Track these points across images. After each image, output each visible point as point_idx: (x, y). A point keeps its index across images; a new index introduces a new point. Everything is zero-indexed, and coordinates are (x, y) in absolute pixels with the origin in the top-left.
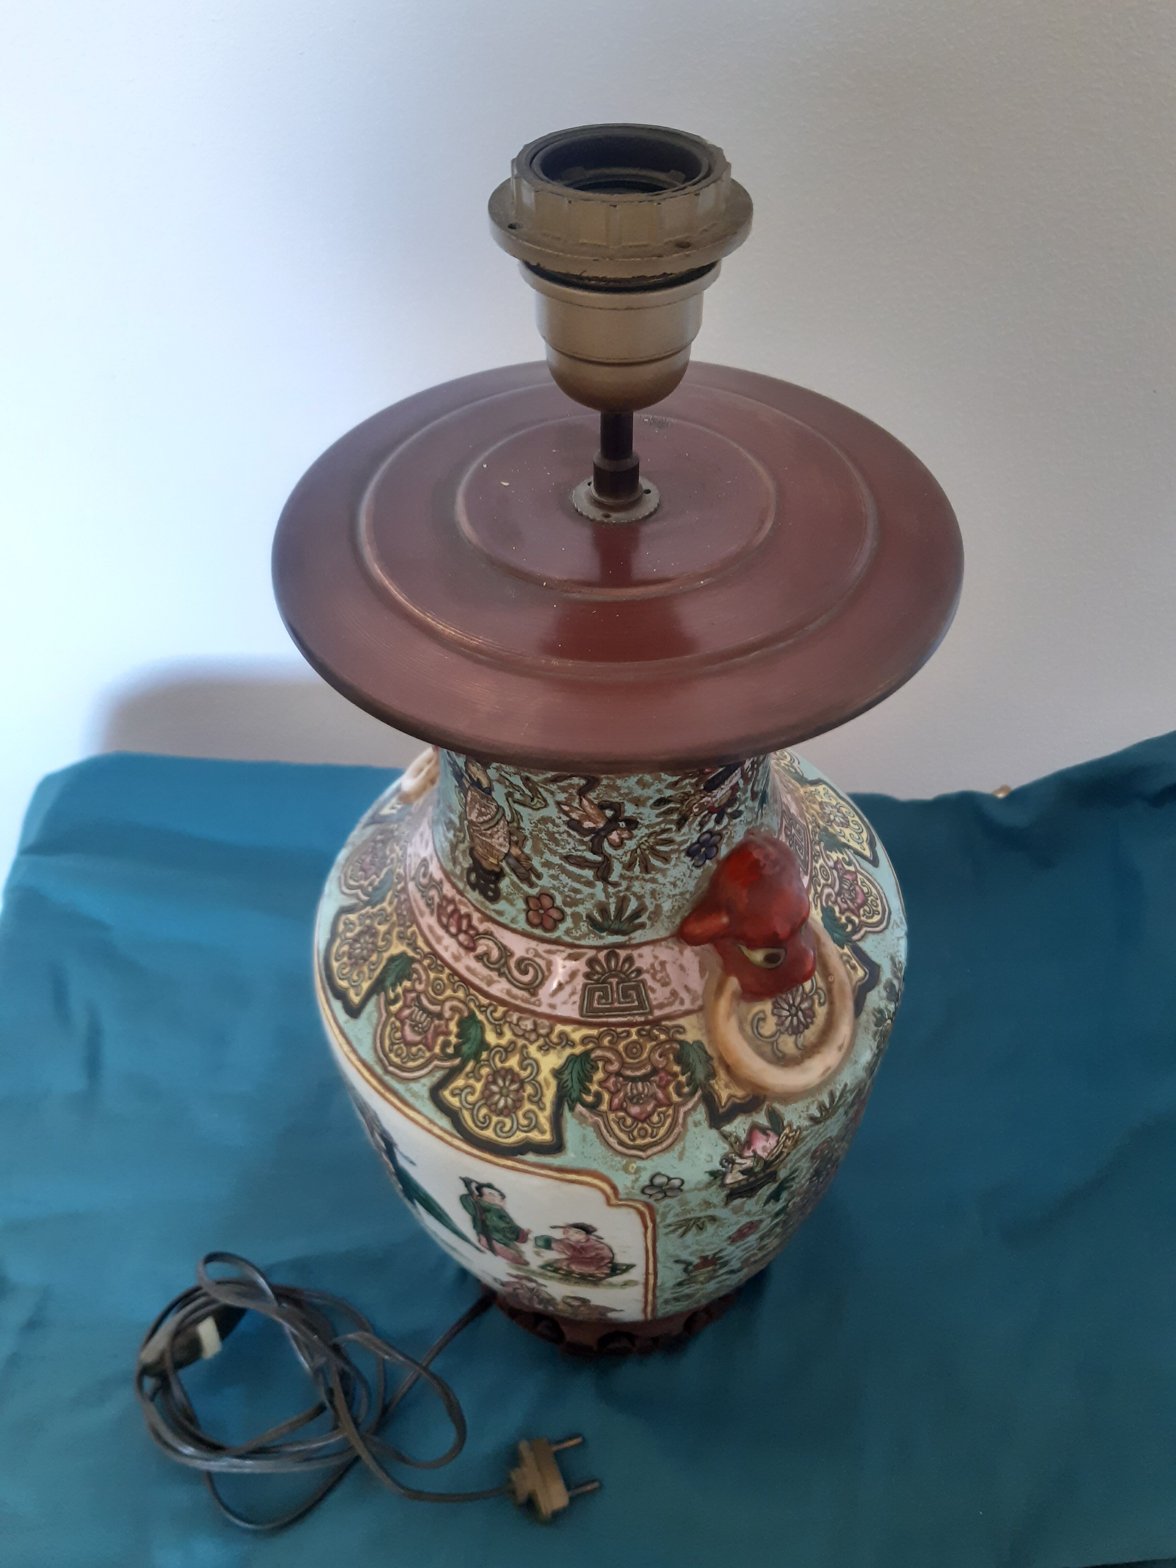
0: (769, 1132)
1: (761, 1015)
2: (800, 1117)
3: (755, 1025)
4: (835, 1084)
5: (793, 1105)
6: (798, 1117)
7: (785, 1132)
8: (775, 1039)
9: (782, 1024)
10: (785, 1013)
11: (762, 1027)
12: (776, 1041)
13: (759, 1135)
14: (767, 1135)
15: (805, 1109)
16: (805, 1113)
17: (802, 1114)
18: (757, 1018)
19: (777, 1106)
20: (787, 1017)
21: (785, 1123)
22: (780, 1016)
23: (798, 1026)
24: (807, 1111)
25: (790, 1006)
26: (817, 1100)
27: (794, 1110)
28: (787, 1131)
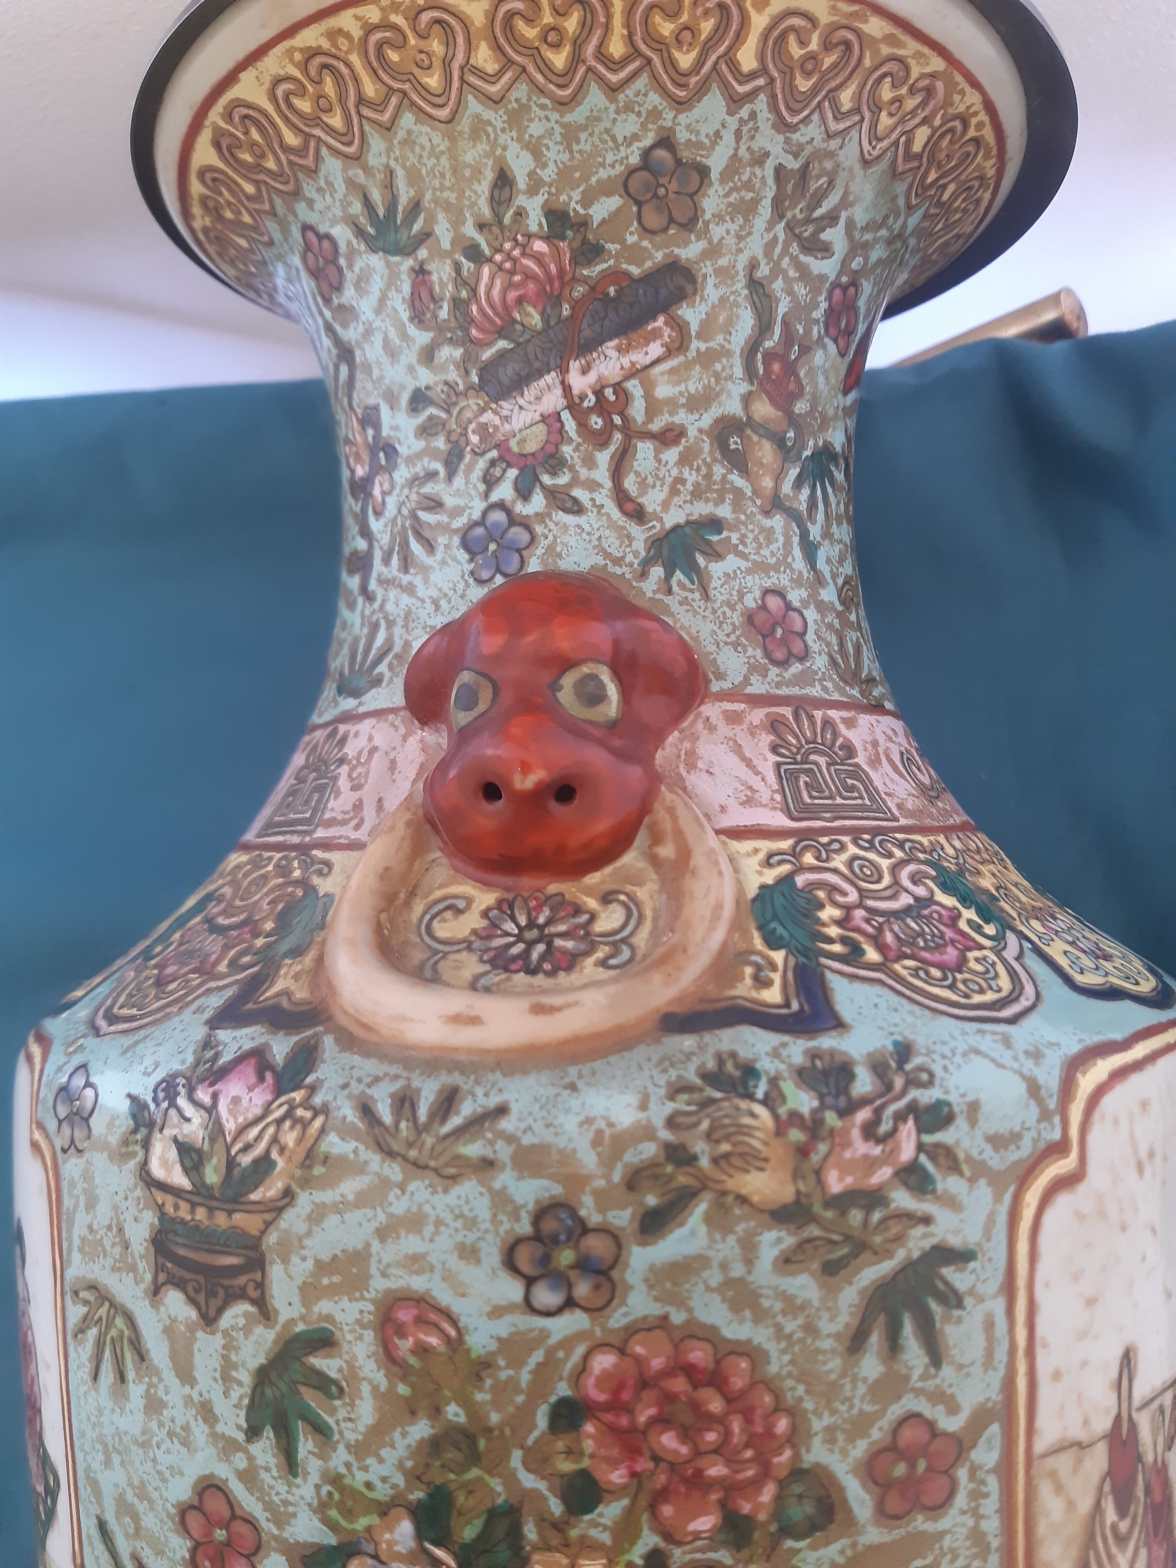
0: (269, 1076)
1: (461, 904)
2: (345, 1086)
3: (436, 909)
4: (477, 1082)
5: (356, 1057)
6: (342, 1081)
7: (293, 1095)
8: (447, 949)
9: (489, 937)
10: (510, 927)
11: (444, 921)
12: (446, 954)
13: (249, 1071)
14: (261, 1079)
15: (369, 1080)
16: (362, 1087)
17: (354, 1084)
18: (450, 902)
19: (328, 1041)
20: (507, 934)
21: (309, 1080)
22: (494, 925)
23: (515, 958)
24: (369, 1086)
25: (532, 924)
26: (408, 1079)
27: (347, 1067)
28: (298, 1096)
